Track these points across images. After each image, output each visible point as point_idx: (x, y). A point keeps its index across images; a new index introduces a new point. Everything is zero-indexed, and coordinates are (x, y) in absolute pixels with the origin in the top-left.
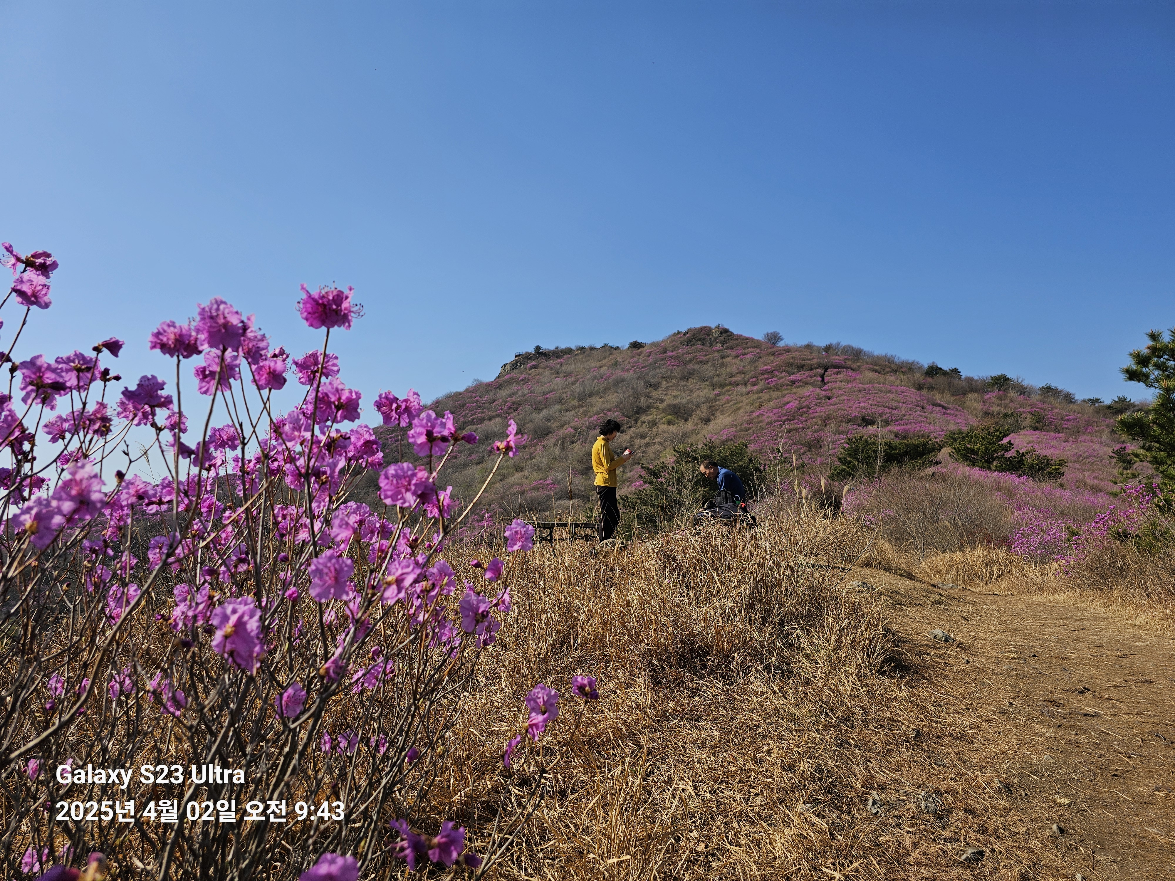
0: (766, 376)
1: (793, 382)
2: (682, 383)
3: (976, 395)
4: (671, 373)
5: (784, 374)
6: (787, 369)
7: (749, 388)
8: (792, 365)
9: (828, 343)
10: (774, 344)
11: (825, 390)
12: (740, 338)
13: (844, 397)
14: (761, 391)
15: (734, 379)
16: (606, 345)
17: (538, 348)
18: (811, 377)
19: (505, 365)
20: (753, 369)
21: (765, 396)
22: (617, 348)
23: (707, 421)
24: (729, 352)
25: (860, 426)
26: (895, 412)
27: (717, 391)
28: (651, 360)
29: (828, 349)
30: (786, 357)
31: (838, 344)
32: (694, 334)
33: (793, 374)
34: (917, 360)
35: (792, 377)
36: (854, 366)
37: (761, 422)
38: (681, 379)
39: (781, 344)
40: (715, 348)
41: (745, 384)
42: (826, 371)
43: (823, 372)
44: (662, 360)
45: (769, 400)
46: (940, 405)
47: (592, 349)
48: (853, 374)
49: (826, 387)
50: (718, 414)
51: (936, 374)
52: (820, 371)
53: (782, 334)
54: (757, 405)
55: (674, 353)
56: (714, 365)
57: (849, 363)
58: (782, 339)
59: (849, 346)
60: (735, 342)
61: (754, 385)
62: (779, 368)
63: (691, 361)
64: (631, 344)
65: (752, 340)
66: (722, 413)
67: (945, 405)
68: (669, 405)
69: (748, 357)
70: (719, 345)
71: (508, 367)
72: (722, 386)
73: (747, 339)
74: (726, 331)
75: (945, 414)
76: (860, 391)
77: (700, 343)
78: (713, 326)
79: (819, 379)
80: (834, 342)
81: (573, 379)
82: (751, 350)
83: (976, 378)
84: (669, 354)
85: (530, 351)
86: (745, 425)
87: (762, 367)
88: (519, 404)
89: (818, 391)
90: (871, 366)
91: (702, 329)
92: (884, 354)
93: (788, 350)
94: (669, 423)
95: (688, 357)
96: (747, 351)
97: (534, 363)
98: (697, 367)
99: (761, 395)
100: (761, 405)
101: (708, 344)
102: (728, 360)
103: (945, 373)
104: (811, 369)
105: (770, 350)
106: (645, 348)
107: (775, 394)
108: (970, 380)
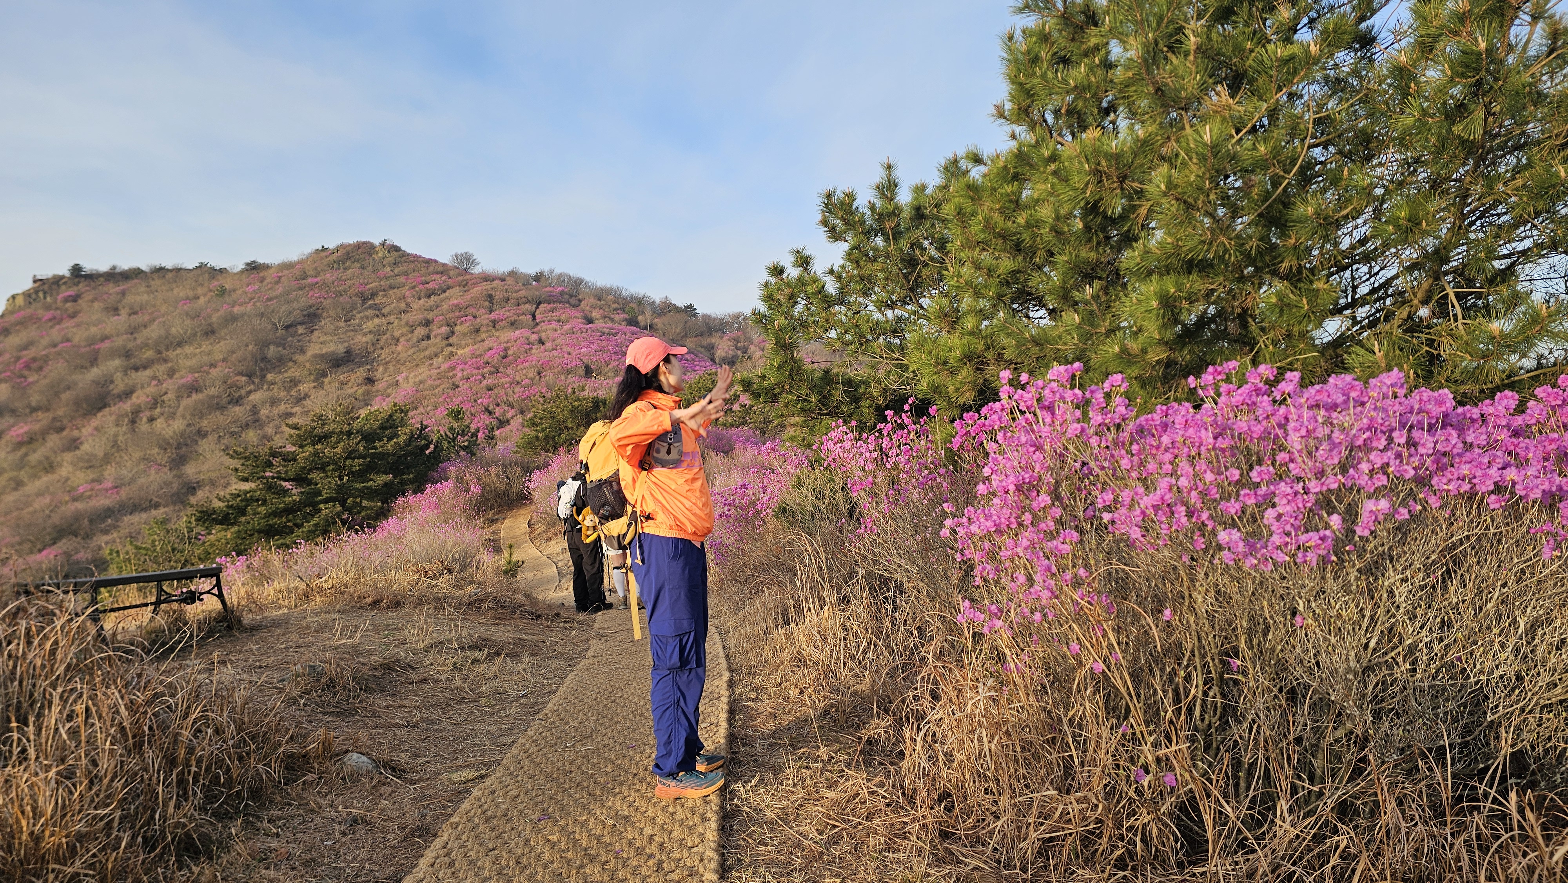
0: (457, 313)
1: (496, 322)
5: (481, 312)
6: (486, 304)
7: (435, 329)
8: (492, 298)
9: (538, 271)
10: (466, 269)
11: (536, 333)
12: (417, 259)
13: (561, 341)
16: (202, 266)
17: (76, 270)
18: (519, 316)
19: (14, 297)
22: (222, 271)
24: (403, 279)
25: (582, 378)
28: (280, 289)
29: (538, 277)
30: (483, 287)
31: (552, 271)
32: (348, 253)
33: (495, 310)
34: (648, 294)
35: (493, 316)
36: (573, 300)
37: (453, 376)
39: (476, 270)
40: (381, 273)
41: (429, 325)
42: (537, 308)
43: (534, 308)
44: (300, 289)
45: (465, 346)
47: (178, 270)
48: (573, 310)
49: (538, 329)
51: (670, 312)
52: (528, 307)
53: (476, 256)
54: (447, 353)
55: (319, 280)
57: (566, 297)
58: (478, 264)
59: (566, 275)
60: (412, 266)
61: (442, 326)
62: (474, 304)
63: (344, 291)
64: (248, 264)
65: (436, 261)
68: (316, 356)
69: (431, 286)
70: (387, 269)
71: (20, 301)
73: (429, 261)
74: (397, 249)
77: (357, 265)
78: (377, 241)
79: (530, 317)
80: (546, 269)
81: (147, 318)
82: (434, 276)
83: (713, 316)
84: (309, 281)
85: (61, 273)
86: (430, 381)
88: (46, 359)
89: (526, 333)
91: (359, 246)
92: (608, 286)
93: (487, 278)
95: (340, 286)
96: (428, 278)
97: (72, 291)
100: (452, 354)
101: (370, 268)
102: (402, 290)
103: (677, 309)
104: (518, 305)
105: (461, 278)
106: (271, 271)
108: (706, 317)
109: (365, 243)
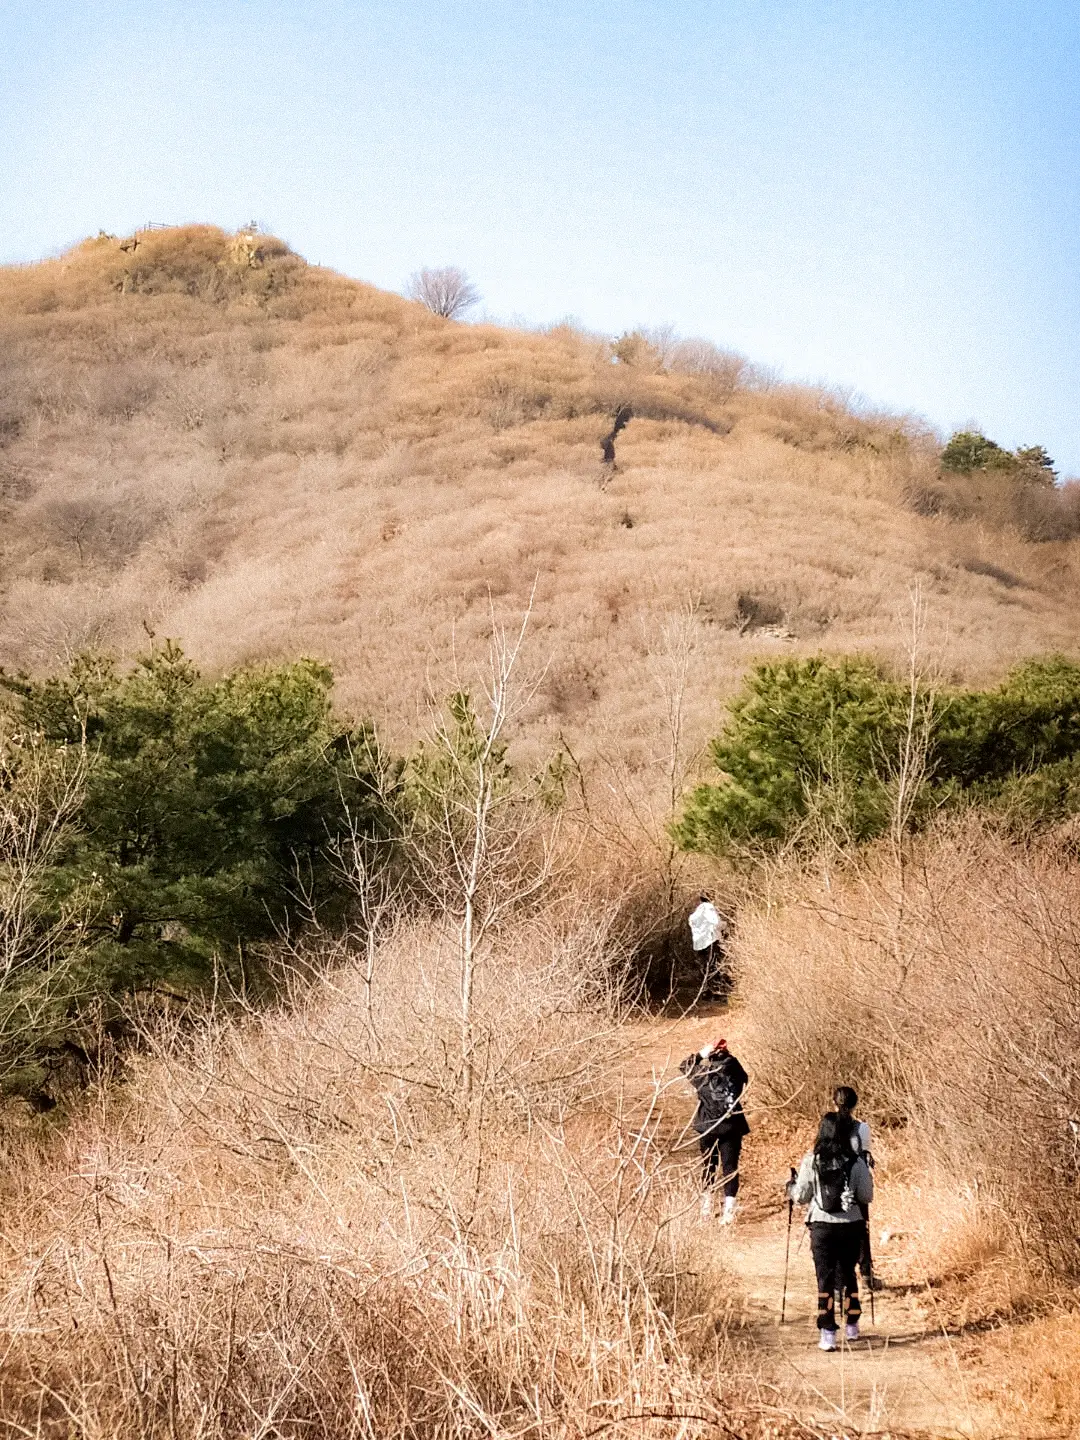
0: (411, 427)
1: (509, 457)
2: (107, 428)
4: (68, 385)
5: (475, 425)
6: (489, 405)
7: (351, 462)
8: (504, 392)
9: (631, 329)
10: (445, 313)
11: (616, 492)
12: (320, 281)
13: (679, 522)
14: (394, 480)
15: (299, 428)
18: (570, 442)
20: (366, 395)
21: (405, 499)
23: (191, 576)
24: (287, 327)
25: (730, 627)
26: (850, 583)
27: (234, 467)
29: (627, 351)
30: (479, 364)
32: (160, 251)
33: (510, 424)
35: (509, 438)
36: (715, 414)
37: (389, 591)
38: (102, 413)
39: (470, 316)
40: (235, 309)
41: (340, 451)
42: (619, 425)
43: (610, 426)
44: (37, 334)
45: (423, 513)
46: (990, 571)
48: (714, 441)
49: (619, 481)
50: (234, 552)
51: (978, 463)
52: (601, 423)
54: (377, 527)
55: (82, 314)
56: (228, 371)
57: (698, 404)
58: (474, 300)
60: (309, 295)
61: (370, 456)
62: (454, 405)
63: (142, 348)
66: (250, 551)
67: (1008, 570)
69: (353, 352)
70: (251, 298)
72: (255, 449)
73: (351, 286)
74: (277, 250)
76: (734, 502)
77: (179, 284)
82: (364, 327)
84: (63, 315)
86: (331, 602)
87: (405, 393)
89: (592, 493)
90: (772, 421)
91: (188, 237)
92: (813, 382)
94: (49, 574)
95: (131, 335)
96: (349, 329)
98: (164, 372)
99: (391, 491)
100: (389, 534)
101: (209, 292)
102: (281, 355)
103: (1006, 463)
104: (571, 414)
105: (430, 334)
107: (441, 495)
109: (202, 229)
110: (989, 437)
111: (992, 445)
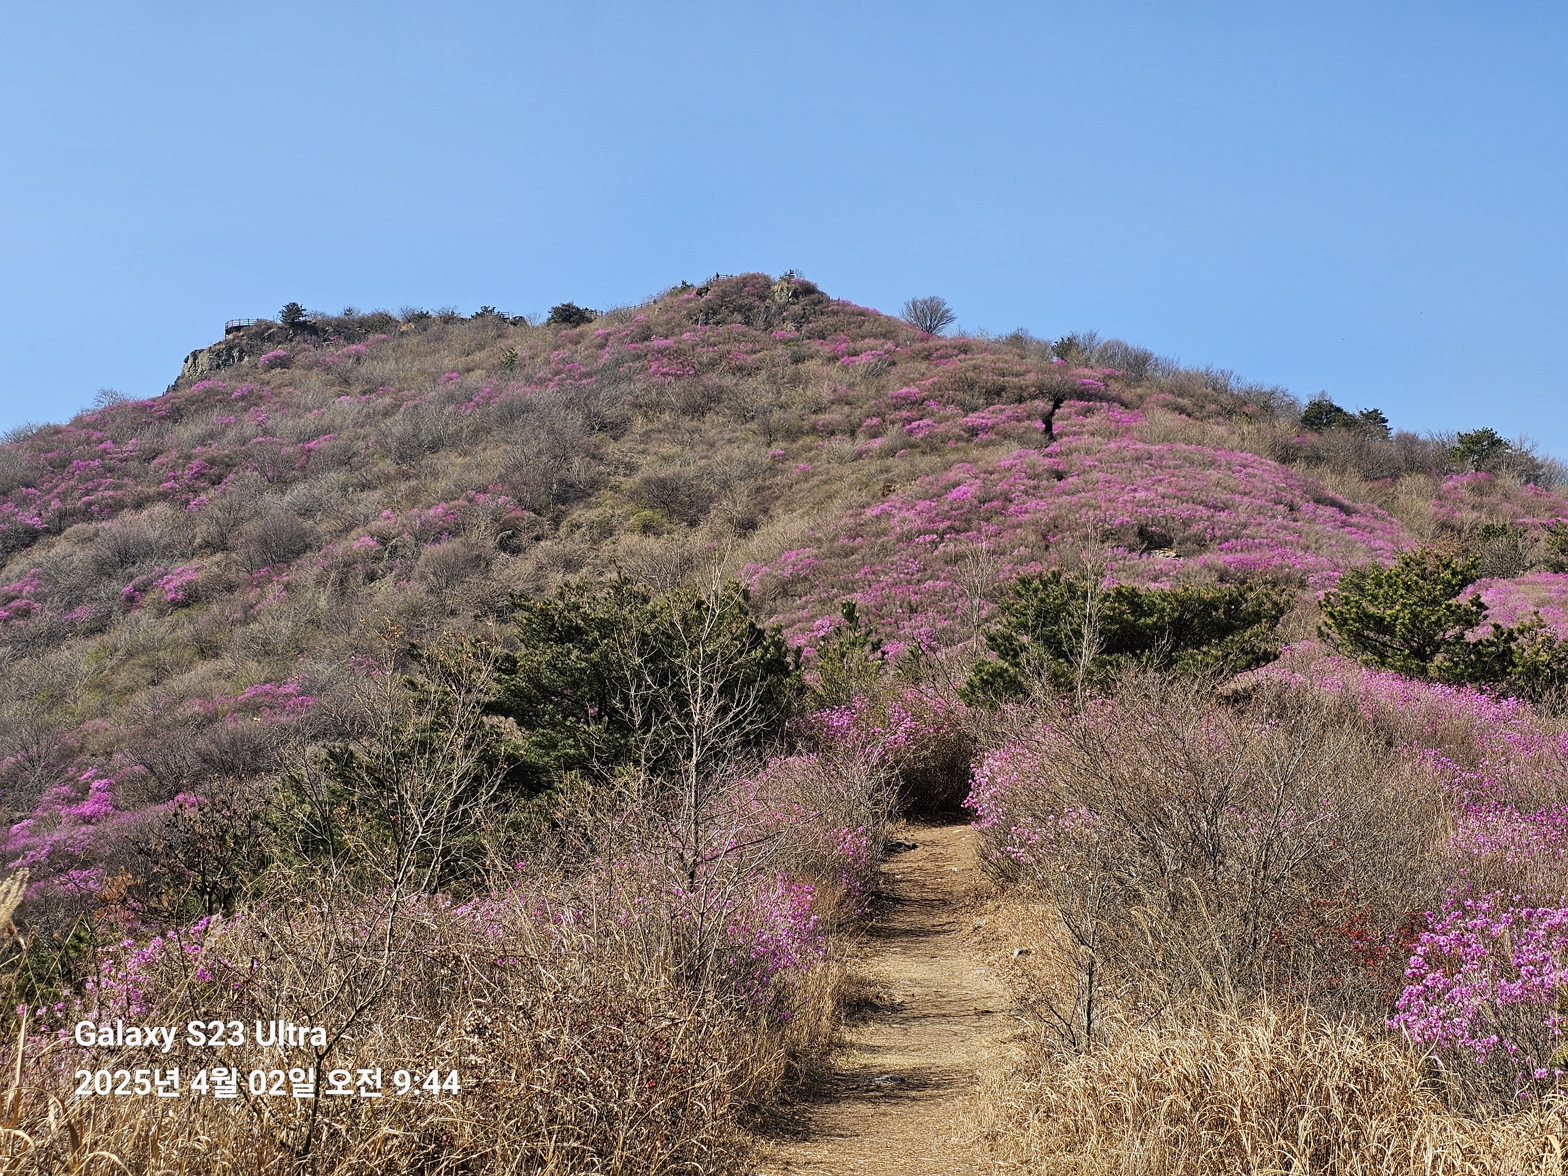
0: (905, 413)
1: (974, 432)
2: (687, 423)
3: (1421, 479)
4: (660, 393)
5: (951, 410)
6: (960, 395)
7: (861, 442)
8: (971, 385)
9: (1066, 335)
10: (930, 330)
11: (1050, 455)
12: (843, 309)
13: (1095, 475)
14: (892, 452)
15: (824, 418)
16: (486, 311)
17: (293, 311)
18: (1019, 420)
19: (195, 355)
20: (872, 392)
21: (899, 465)
22: (518, 322)
23: (747, 526)
24: (815, 345)
25: (1131, 550)
26: (1223, 515)
27: (778, 448)
28: (606, 357)
29: (1065, 348)
30: (959, 364)
31: (1092, 337)
32: (724, 294)
33: (975, 409)
34: (1283, 386)
35: (973, 419)
36: (1129, 395)
37: (884, 532)
38: (684, 412)
39: (948, 332)
40: (778, 333)
41: (853, 433)
42: (1057, 406)
43: (1049, 407)
44: (638, 357)
45: (912, 476)
46: (1333, 503)
47: (449, 319)
48: (1126, 415)
49: (1054, 446)
50: (778, 510)
51: (1329, 424)
52: (1043, 405)
53: (951, 304)
54: (878, 488)
55: (670, 342)
56: (772, 379)
57: (1115, 388)
58: (951, 319)
59: (1119, 345)
60: (831, 320)
61: (874, 436)
62: (939, 394)
63: (712, 364)
64: (556, 310)
65: (876, 314)
66: (789, 508)
67: (1347, 502)
68: (647, 482)
69: (863, 361)
70: (790, 326)
71: (204, 361)
72: (792, 434)
73: (862, 313)
74: (808, 290)
75: (1344, 524)
76: (1138, 459)
77: (738, 317)
78: (775, 274)
79: (1040, 425)
80: (1080, 330)
81: (388, 400)
82: (870, 342)
83: (1423, 436)
84: (657, 343)
85: (270, 318)
86: (842, 541)
87: (896, 389)
88: (229, 465)
89: (1034, 456)
90: (1170, 398)
91: (745, 282)
92: (1203, 369)
93: (964, 348)
94: (647, 529)
95: (706, 355)
96: (860, 344)
97: (280, 351)
98: (729, 381)
99: (890, 461)
100: (887, 490)
101: (760, 323)
102: (811, 365)
103: (1349, 422)
104: (1020, 400)
105: (918, 346)
106: (593, 326)
107: (923, 462)
108: (1408, 441)
109: (754, 277)
110: (1336, 404)
111: (1339, 410)
